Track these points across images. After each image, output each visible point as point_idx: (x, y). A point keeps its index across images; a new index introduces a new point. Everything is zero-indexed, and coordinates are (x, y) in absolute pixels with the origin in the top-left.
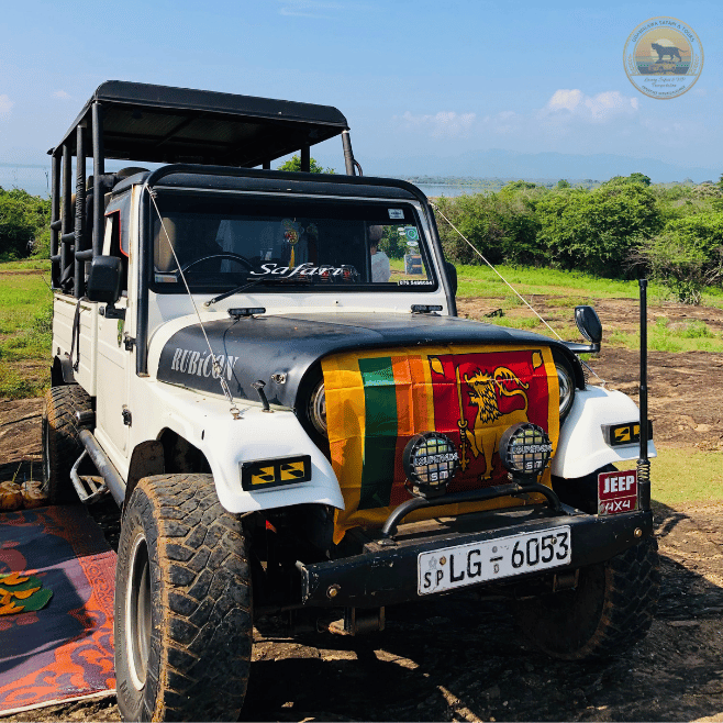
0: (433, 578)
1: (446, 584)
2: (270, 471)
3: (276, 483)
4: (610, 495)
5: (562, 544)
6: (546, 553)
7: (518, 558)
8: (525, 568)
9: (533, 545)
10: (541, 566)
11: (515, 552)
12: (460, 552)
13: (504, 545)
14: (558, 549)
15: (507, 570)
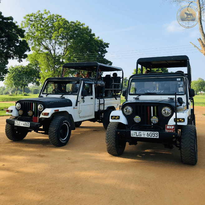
0: (133, 135)
1: (135, 136)
2: (114, 117)
3: (115, 119)
4: (168, 129)
5: (157, 135)
6: (154, 135)
7: (148, 135)
8: (149, 137)
9: (151, 134)
10: (152, 137)
11: (147, 134)
12: (138, 132)
13: (146, 133)
14: (156, 135)
15: (146, 136)
